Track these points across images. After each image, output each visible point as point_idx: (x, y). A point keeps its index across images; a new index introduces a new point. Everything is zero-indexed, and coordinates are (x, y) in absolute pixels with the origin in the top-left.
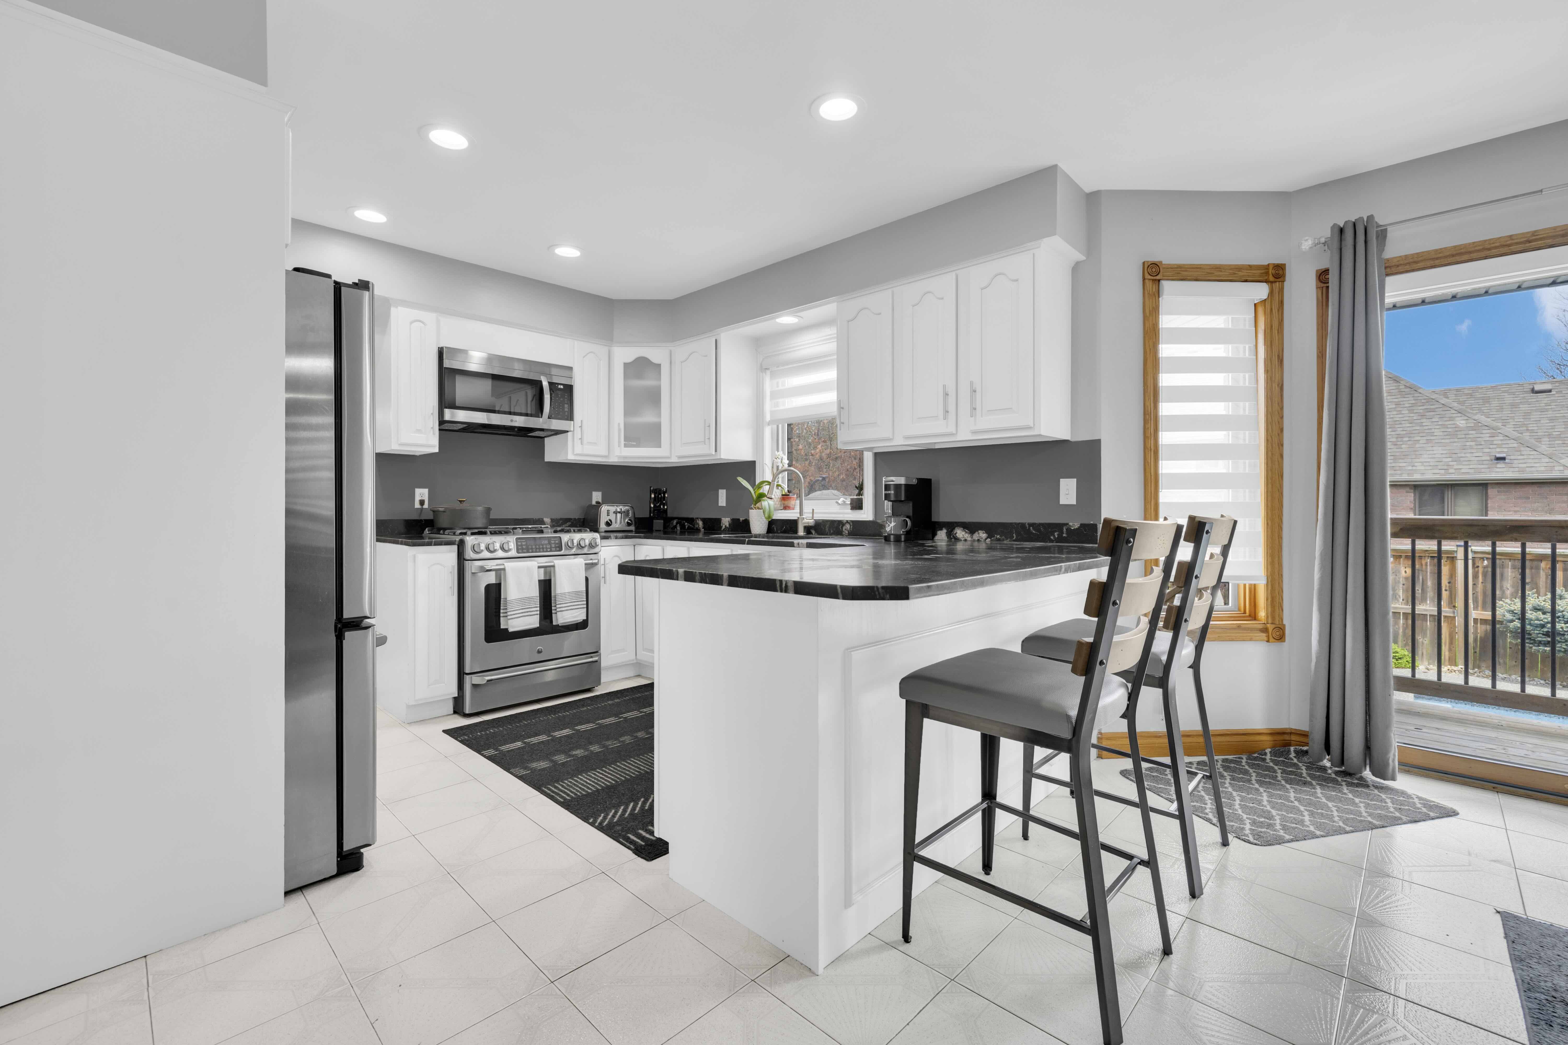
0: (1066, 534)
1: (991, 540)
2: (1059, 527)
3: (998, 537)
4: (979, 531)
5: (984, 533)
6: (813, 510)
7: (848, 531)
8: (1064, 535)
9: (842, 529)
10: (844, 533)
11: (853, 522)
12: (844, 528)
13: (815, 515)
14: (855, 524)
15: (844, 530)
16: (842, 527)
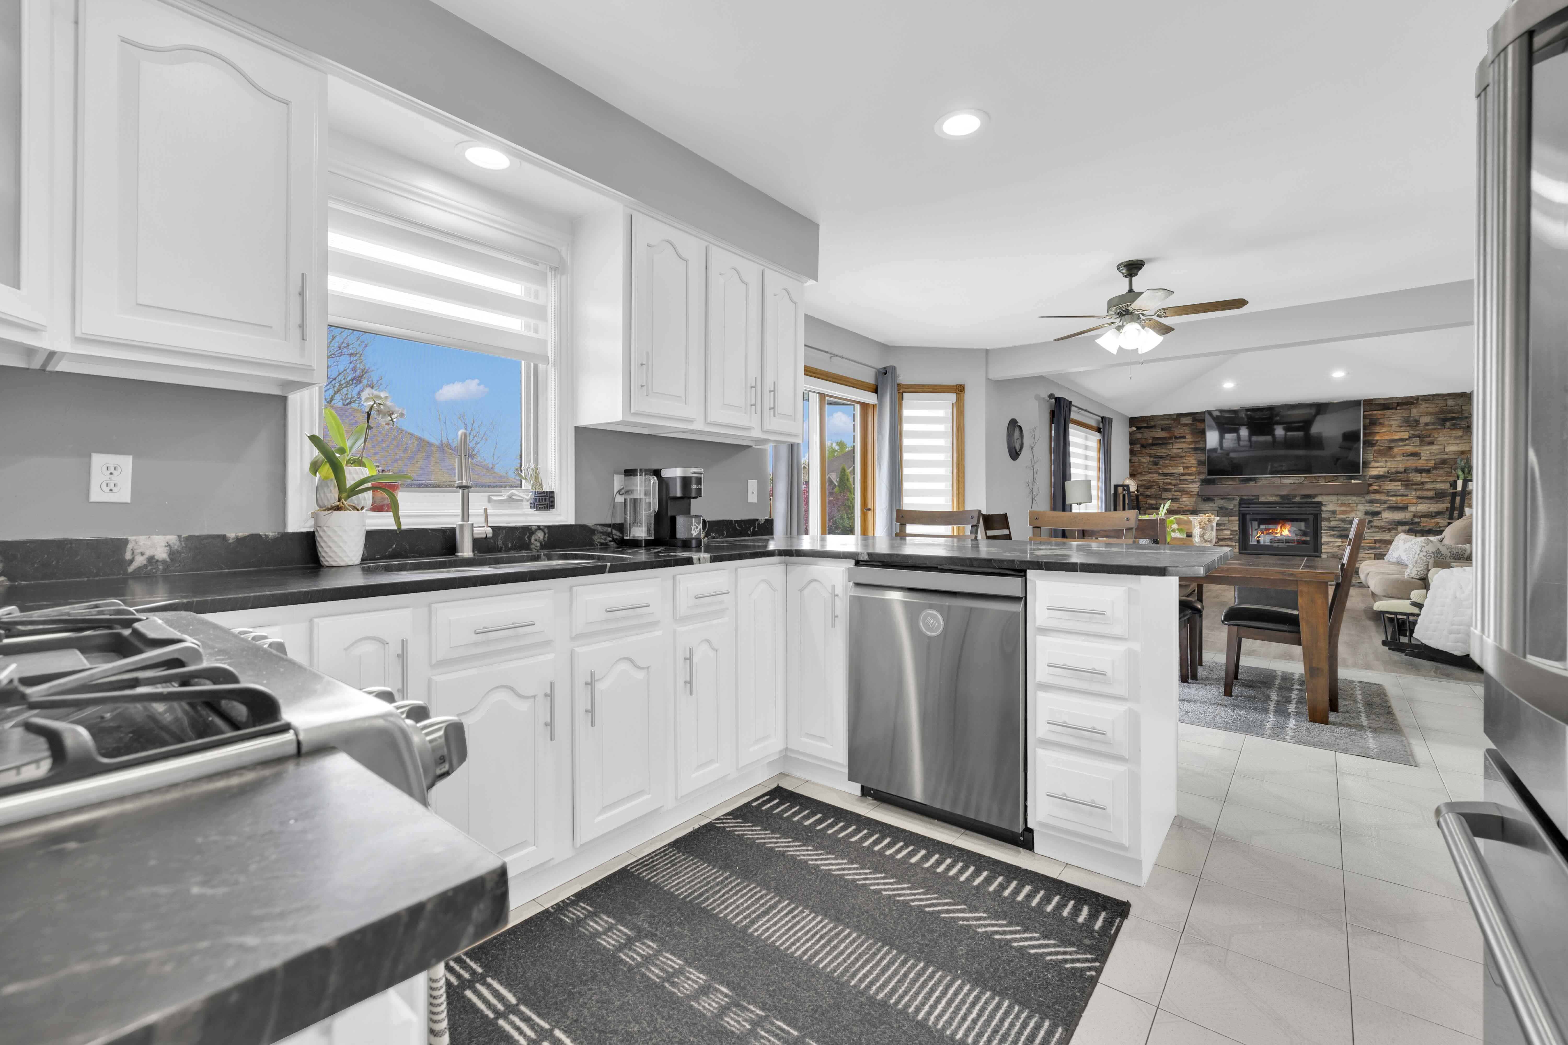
0: (757, 528)
2: (753, 522)
6: (486, 510)
7: (541, 543)
9: (530, 540)
10: (533, 546)
11: (549, 527)
12: (533, 538)
13: (489, 519)
14: (552, 530)
15: (533, 541)
16: (530, 538)
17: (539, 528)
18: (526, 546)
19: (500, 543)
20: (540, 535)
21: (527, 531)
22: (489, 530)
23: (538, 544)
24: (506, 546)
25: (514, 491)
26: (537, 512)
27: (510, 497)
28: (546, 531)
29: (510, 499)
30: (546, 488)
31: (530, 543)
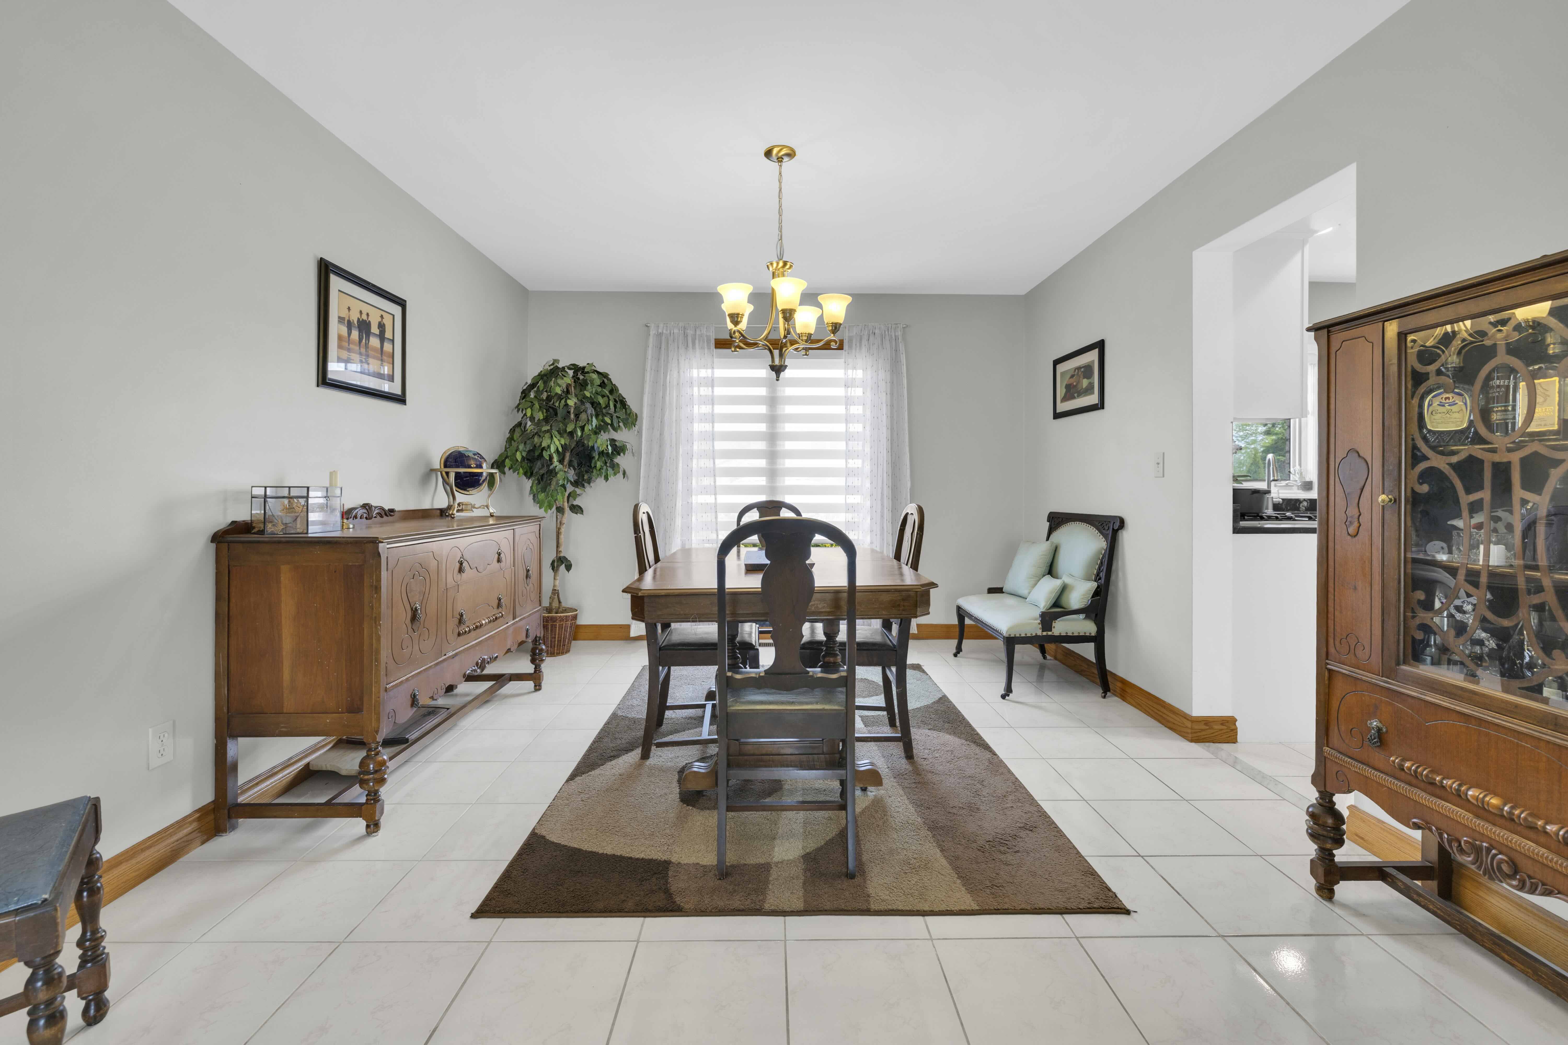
17: (1304, 500)
18: (1298, 509)
19: (1284, 507)
20: (1305, 504)
21: (1298, 501)
22: (1281, 500)
23: (1304, 508)
24: (1287, 508)
25: (1288, 481)
26: (1303, 492)
27: (1287, 484)
28: (1309, 501)
29: (1287, 485)
30: (1308, 480)
31: (1299, 508)
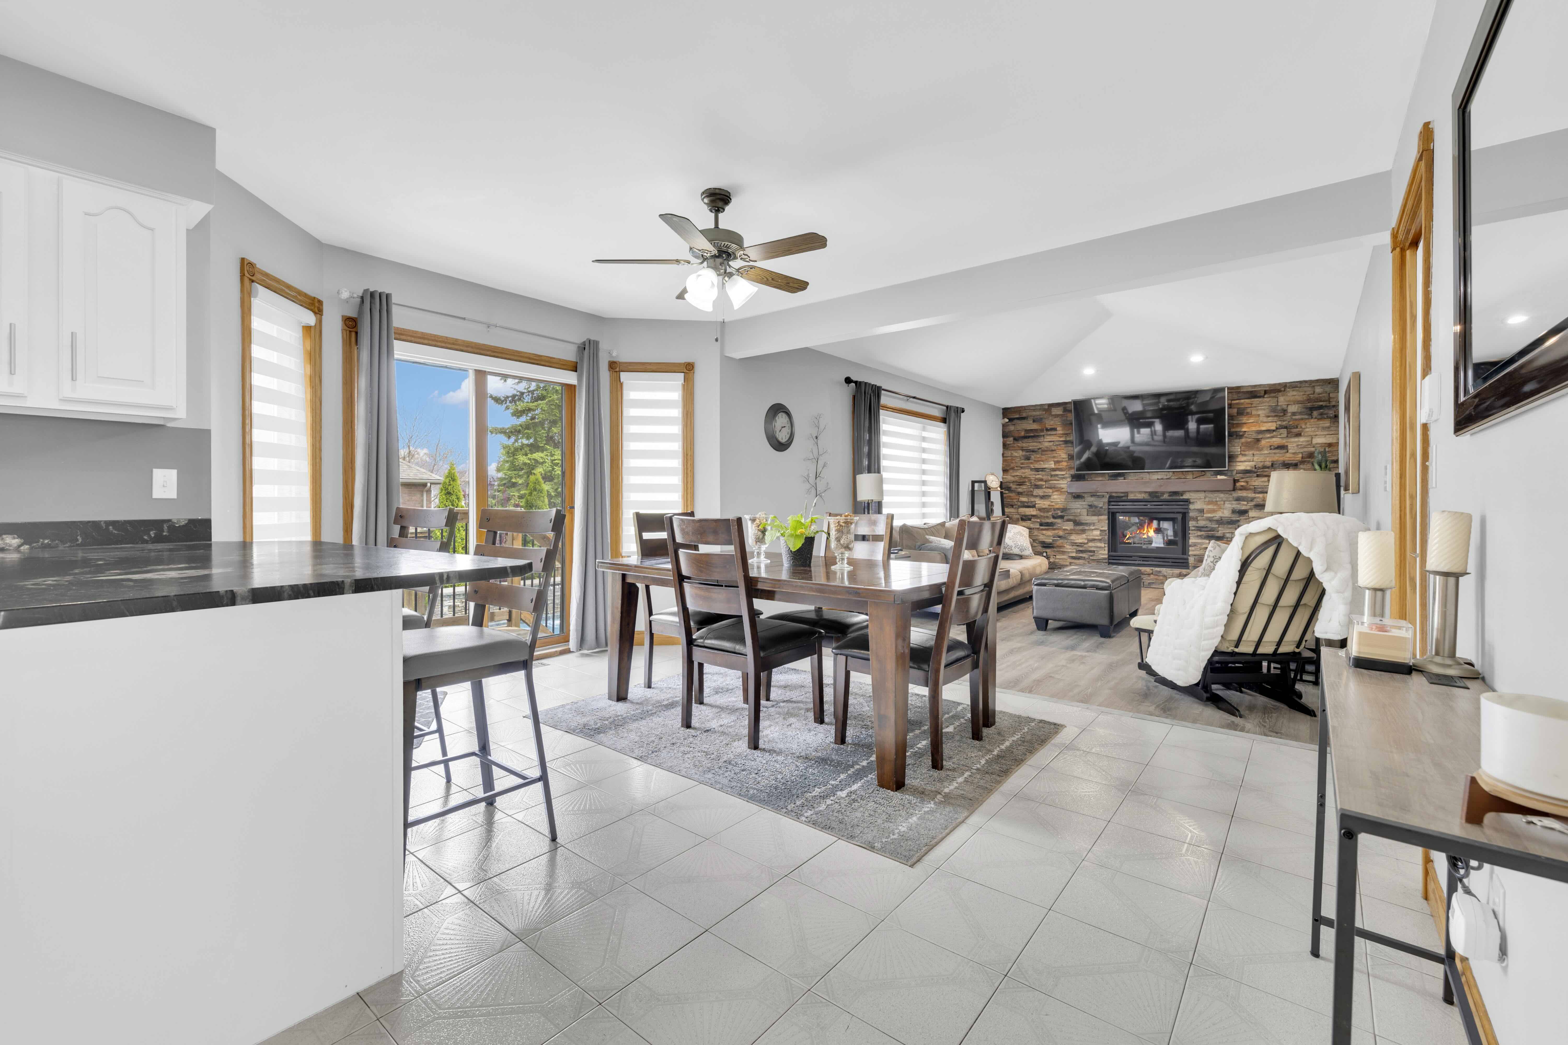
0: (168, 532)
1: (31, 548)
3: (46, 541)
4: (4, 536)
5: (14, 538)
8: (165, 534)
